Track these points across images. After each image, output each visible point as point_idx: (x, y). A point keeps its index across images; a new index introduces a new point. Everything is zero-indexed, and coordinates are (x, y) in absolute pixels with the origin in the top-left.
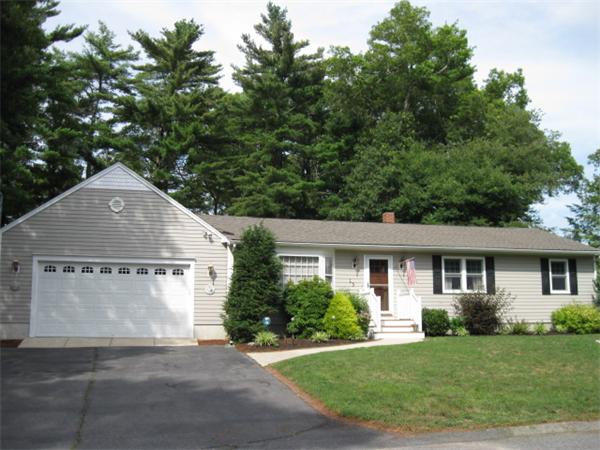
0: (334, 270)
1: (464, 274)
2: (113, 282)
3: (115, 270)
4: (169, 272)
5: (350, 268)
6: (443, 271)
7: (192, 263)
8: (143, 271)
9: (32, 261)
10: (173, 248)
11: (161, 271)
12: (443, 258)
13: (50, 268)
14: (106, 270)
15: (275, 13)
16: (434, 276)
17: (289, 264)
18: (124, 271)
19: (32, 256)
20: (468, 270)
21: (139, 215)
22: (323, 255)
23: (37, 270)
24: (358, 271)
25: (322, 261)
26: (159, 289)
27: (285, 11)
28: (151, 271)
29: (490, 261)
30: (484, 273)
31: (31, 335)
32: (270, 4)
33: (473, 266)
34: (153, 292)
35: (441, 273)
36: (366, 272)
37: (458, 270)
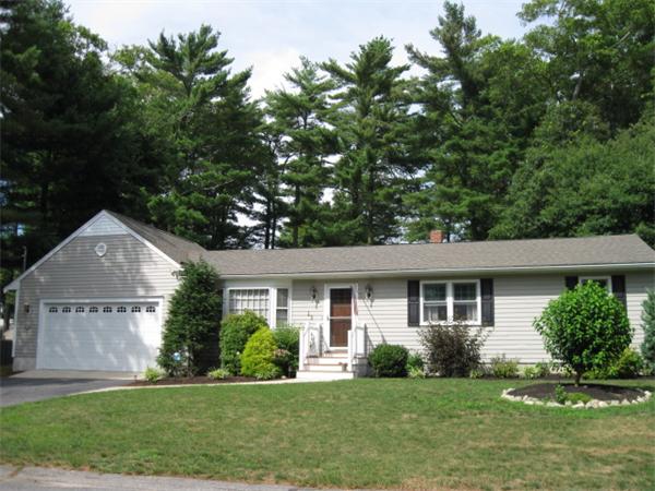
0: (290, 302)
1: (450, 301)
2: (100, 320)
3: (101, 309)
4: (144, 309)
5: (309, 299)
6: (422, 300)
7: (160, 300)
8: (122, 309)
9: (38, 304)
10: (148, 287)
11: (137, 309)
12: (421, 283)
13: (53, 310)
14: (94, 309)
15: (454, 13)
16: (409, 305)
17: (239, 297)
18: (108, 310)
19: (38, 300)
20: (456, 296)
21: (120, 258)
22: (274, 286)
23: (43, 311)
24: (318, 302)
25: (273, 293)
26: (136, 325)
27: (463, 8)
28: (129, 309)
29: (489, 284)
30: (479, 300)
31: (38, 367)
32: (448, 3)
33: (463, 291)
34: (132, 328)
35: (418, 300)
36: (326, 303)
37: (443, 297)
